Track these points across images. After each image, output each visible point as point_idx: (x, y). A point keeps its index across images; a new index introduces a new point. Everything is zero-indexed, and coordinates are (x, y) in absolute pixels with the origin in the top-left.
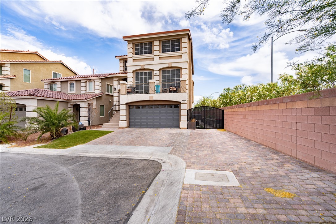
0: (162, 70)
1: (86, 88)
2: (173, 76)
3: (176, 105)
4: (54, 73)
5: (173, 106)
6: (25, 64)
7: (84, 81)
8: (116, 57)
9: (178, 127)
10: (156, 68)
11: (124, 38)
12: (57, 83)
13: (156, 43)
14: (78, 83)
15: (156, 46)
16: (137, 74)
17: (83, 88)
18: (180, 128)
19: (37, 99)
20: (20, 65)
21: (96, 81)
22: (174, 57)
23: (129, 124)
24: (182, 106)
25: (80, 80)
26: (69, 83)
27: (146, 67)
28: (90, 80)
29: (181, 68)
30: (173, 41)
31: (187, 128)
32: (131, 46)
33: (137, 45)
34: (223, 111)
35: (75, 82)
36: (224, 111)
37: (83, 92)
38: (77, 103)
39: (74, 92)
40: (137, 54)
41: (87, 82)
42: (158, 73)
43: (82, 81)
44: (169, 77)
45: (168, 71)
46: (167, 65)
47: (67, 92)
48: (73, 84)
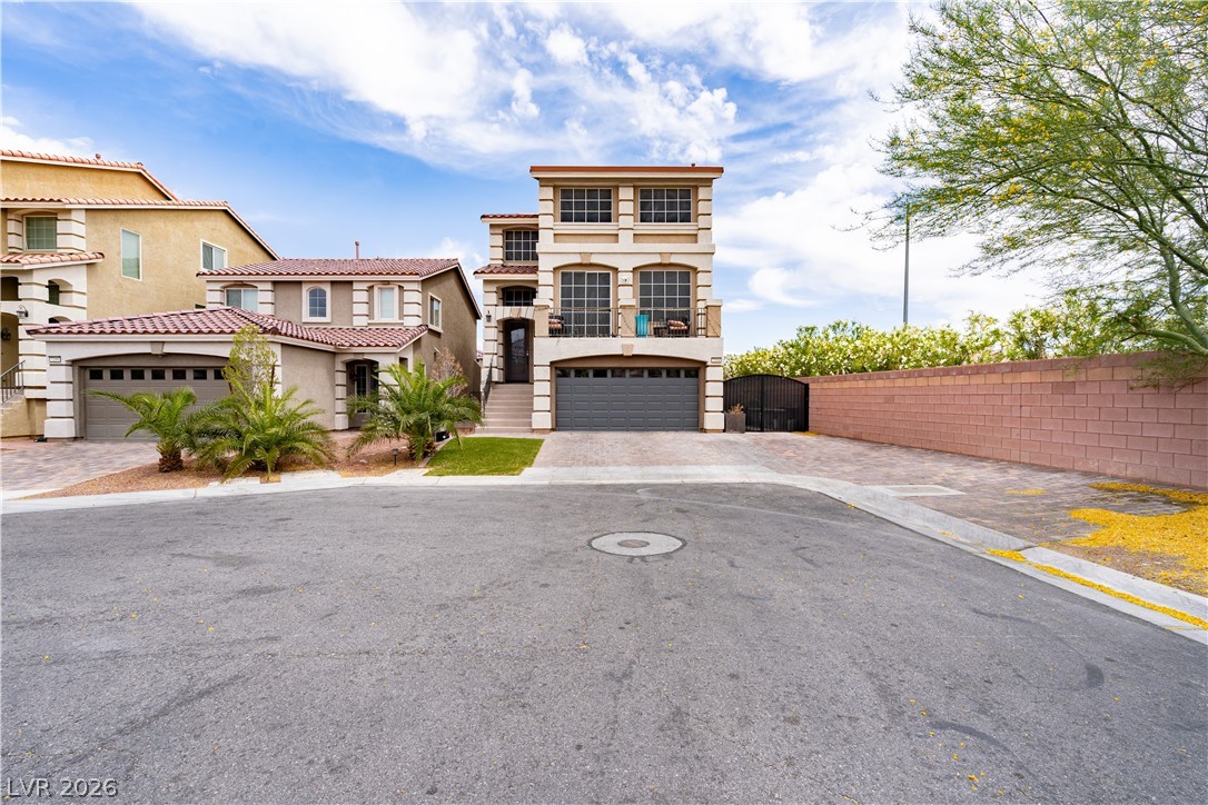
0: (643, 273)
1: (371, 309)
2: (671, 290)
3: (695, 370)
4: (205, 246)
5: (682, 373)
6: (125, 213)
7: (365, 286)
8: (483, 217)
9: (698, 427)
10: (626, 264)
11: (533, 169)
12: (260, 287)
13: (626, 193)
14: (342, 291)
15: (626, 203)
16: (566, 277)
17: (358, 309)
18: (703, 430)
19: (283, 344)
20: (112, 216)
21: (406, 286)
22: (675, 238)
23: (557, 421)
24: (713, 374)
25: (351, 283)
26: (305, 291)
27: (595, 260)
28: (388, 282)
29: (695, 270)
30: (672, 193)
31: (724, 431)
32: (549, 193)
33: (566, 193)
34: (807, 386)
35: (327, 289)
36: (810, 387)
37: (360, 322)
38: (366, 357)
39: (327, 319)
40: (565, 218)
41: (376, 289)
42: (629, 277)
43: (355, 286)
44: (659, 290)
45: (659, 276)
46: (657, 260)
47: (296, 319)
48: (323, 293)
